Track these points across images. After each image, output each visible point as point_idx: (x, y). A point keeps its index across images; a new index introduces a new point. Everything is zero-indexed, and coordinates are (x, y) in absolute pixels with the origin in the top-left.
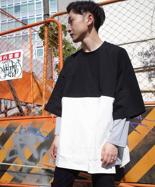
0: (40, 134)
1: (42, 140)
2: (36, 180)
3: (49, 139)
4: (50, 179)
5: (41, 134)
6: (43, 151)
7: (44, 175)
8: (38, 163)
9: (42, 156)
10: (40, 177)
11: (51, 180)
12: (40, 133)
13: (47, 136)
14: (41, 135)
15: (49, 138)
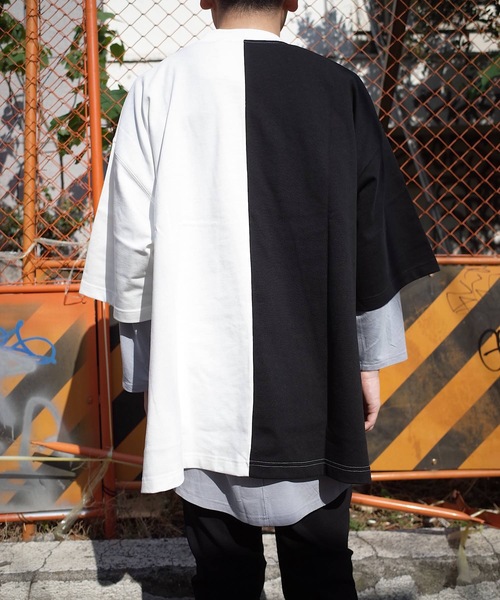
0: (20, 346)
1: (30, 366)
2: (10, 498)
3: (54, 362)
4: (61, 488)
5: (24, 346)
6: (34, 401)
7: (40, 477)
8: (15, 442)
9: (30, 417)
10: (26, 484)
11: (63, 491)
12: (21, 342)
13: (49, 353)
14: (26, 351)
15: (56, 358)
